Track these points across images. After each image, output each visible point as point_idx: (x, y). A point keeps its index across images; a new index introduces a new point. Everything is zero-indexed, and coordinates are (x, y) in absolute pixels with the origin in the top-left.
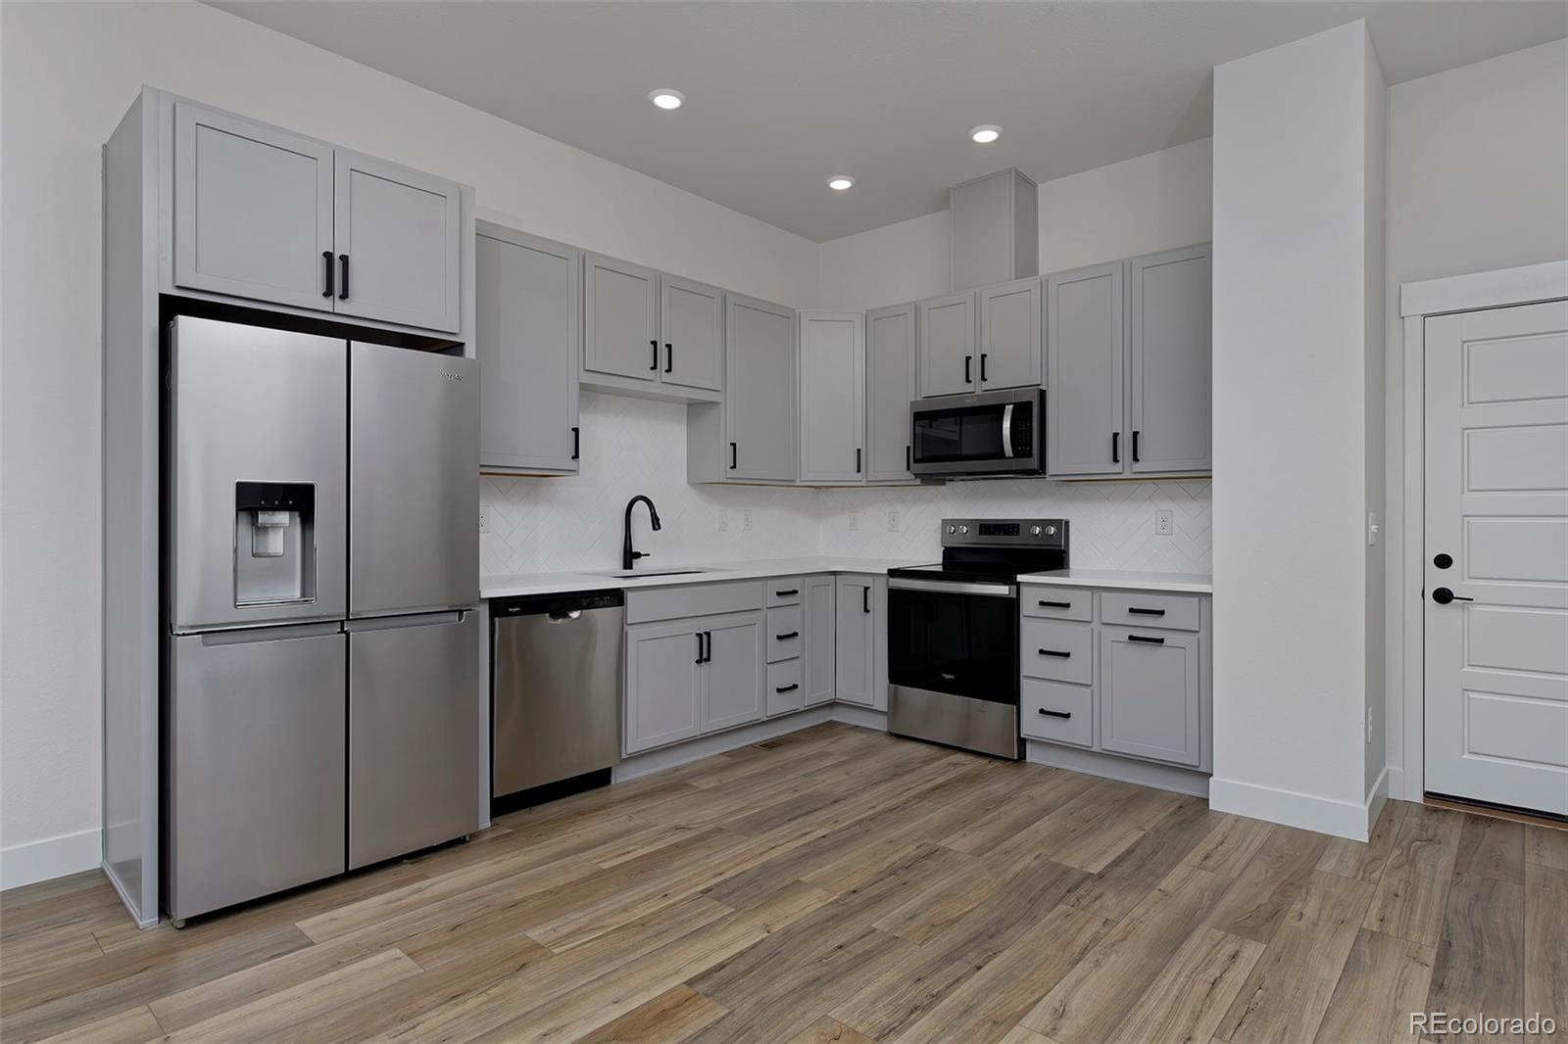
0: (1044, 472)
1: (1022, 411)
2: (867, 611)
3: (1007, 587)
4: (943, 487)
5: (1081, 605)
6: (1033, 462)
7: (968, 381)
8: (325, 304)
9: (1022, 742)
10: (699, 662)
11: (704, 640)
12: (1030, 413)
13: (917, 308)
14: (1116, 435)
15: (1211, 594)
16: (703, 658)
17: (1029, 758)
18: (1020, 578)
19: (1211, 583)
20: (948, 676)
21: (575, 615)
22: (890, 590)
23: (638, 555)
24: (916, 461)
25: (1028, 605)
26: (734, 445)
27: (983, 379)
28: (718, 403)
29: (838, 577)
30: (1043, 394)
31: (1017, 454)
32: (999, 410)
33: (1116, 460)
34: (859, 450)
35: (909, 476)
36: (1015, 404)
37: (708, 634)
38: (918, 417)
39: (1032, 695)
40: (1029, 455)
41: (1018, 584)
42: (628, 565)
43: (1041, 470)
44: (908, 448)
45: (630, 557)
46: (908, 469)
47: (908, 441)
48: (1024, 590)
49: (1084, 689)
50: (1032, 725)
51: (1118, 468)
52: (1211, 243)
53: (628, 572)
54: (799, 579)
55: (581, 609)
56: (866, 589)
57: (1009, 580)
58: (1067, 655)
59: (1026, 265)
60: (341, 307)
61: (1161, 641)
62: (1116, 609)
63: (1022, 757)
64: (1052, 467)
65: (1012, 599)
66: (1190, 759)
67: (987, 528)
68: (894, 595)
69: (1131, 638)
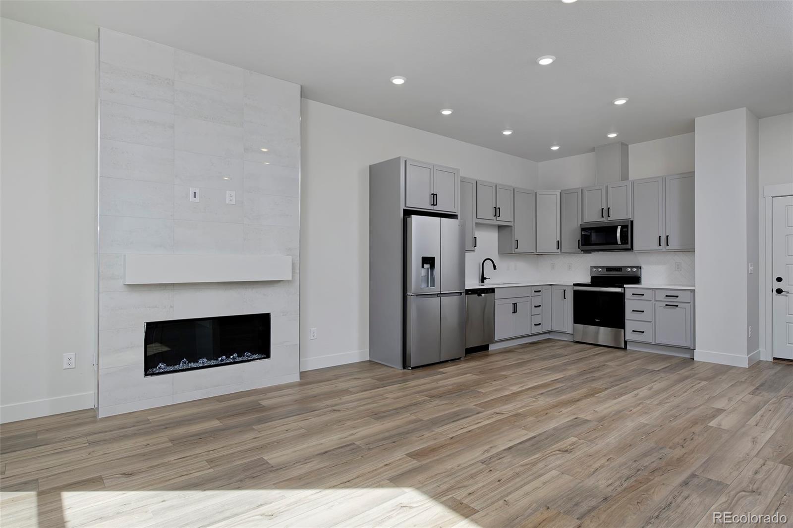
0: (633, 249)
1: (624, 227)
2: (565, 298)
3: (620, 289)
4: (590, 254)
5: (648, 295)
6: (629, 246)
7: (603, 217)
8: (432, 207)
9: (626, 342)
10: (513, 313)
11: (515, 305)
12: (628, 228)
13: (582, 191)
14: (660, 237)
15: (695, 290)
16: (515, 312)
17: (628, 348)
18: (625, 286)
19: (695, 286)
20: (597, 320)
21: (483, 295)
22: (574, 291)
23: (486, 278)
24: (582, 245)
25: (628, 295)
26: (517, 240)
27: (609, 216)
28: (511, 226)
29: (553, 287)
30: (632, 222)
31: (622, 243)
32: (616, 227)
33: (660, 245)
34: (558, 241)
35: (579, 250)
36: (621, 226)
37: (516, 304)
38: (583, 229)
39: (629, 325)
40: (627, 243)
41: (624, 288)
42: (483, 282)
43: (632, 249)
44: (579, 241)
45: (483, 279)
46: (579, 248)
47: (579, 237)
48: (626, 290)
49: (650, 323)
50: (630, 336)
51: (660, 248)
52: (694, 172)
54: (541, 287)
55: (484, 293)
56: (565, 290)
57: (622, 287)
58: (643, 312)
59: (625, 177)
60: (435, 208)
61: (677, 306)
62: (661, 296)
63: (626, 347)
64: (635, 247)
65: (622, 293)
66: (688, 344)
67: (609, 269)
68: (575, 292)
69: (666, 305)
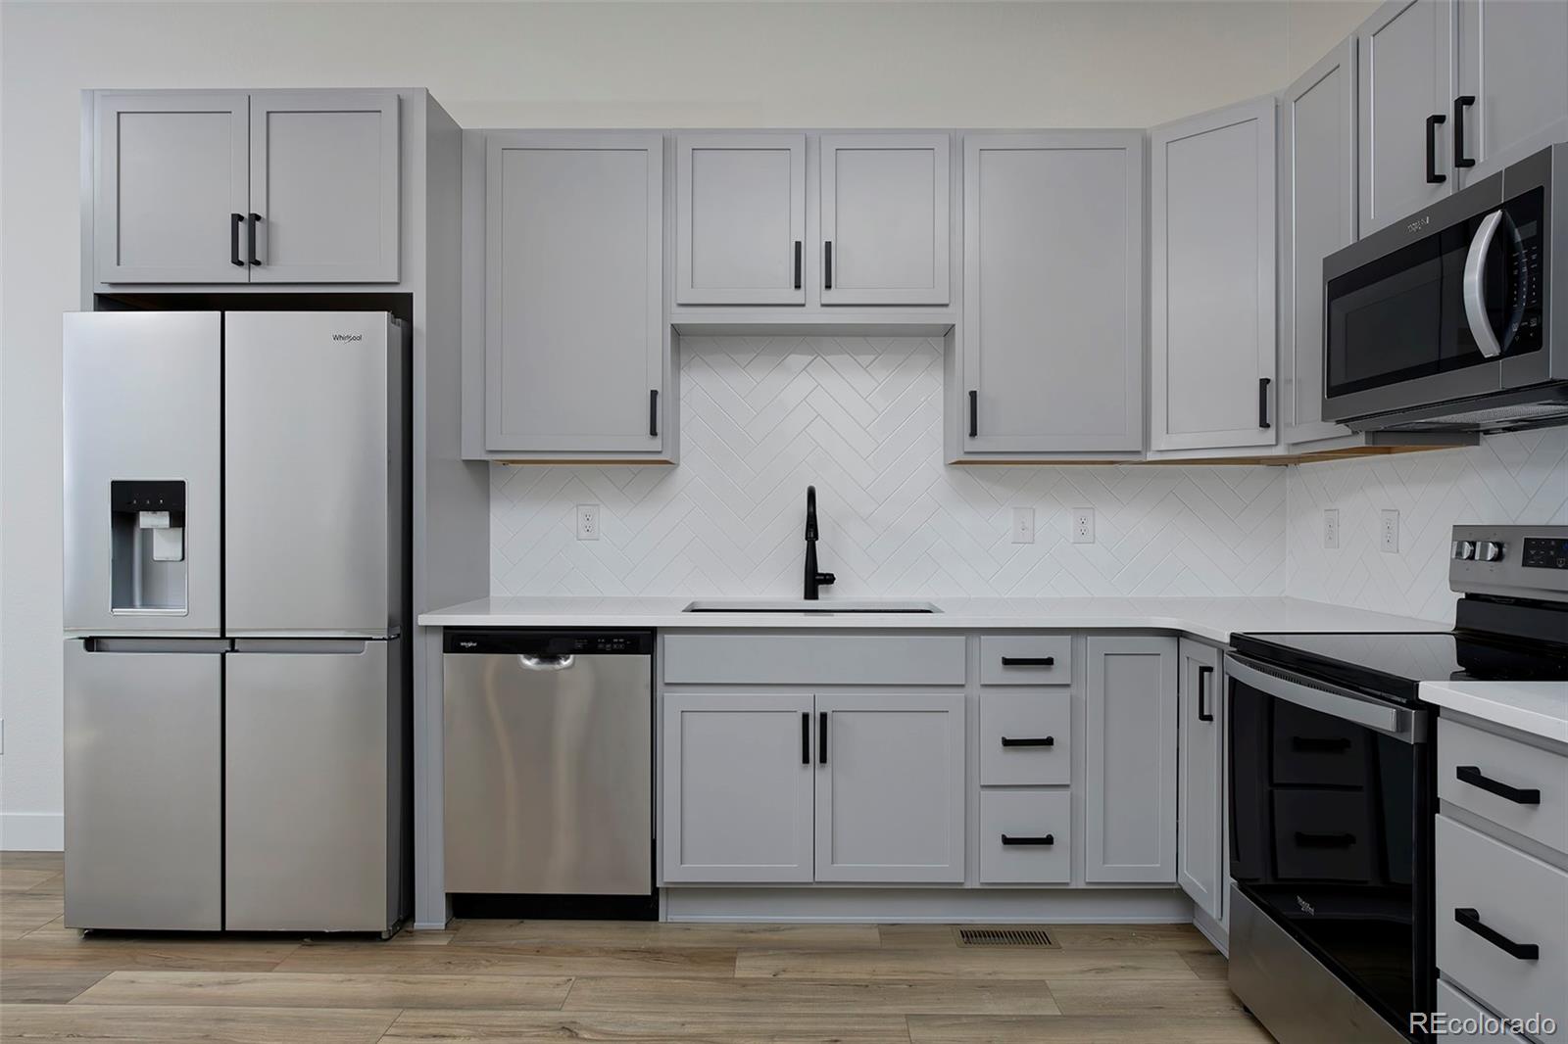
2: (1203, 718)
7: (1434, 178)
8: (239, 274)
13: (1358, 45)
21: (569, 660)
22: (1230, 681)
23: (829, 579)
24: (1329, 394)
27: (1464, 164)
28: (953, 327)
31: (1508, 347)
36: (1506, 208)
40: (1538, 340)
42: (810, 592)
45: (815, 581)
53: (811, 604)
56: (1203, 671)
60: (258, 275)
67: (1543, 549)
